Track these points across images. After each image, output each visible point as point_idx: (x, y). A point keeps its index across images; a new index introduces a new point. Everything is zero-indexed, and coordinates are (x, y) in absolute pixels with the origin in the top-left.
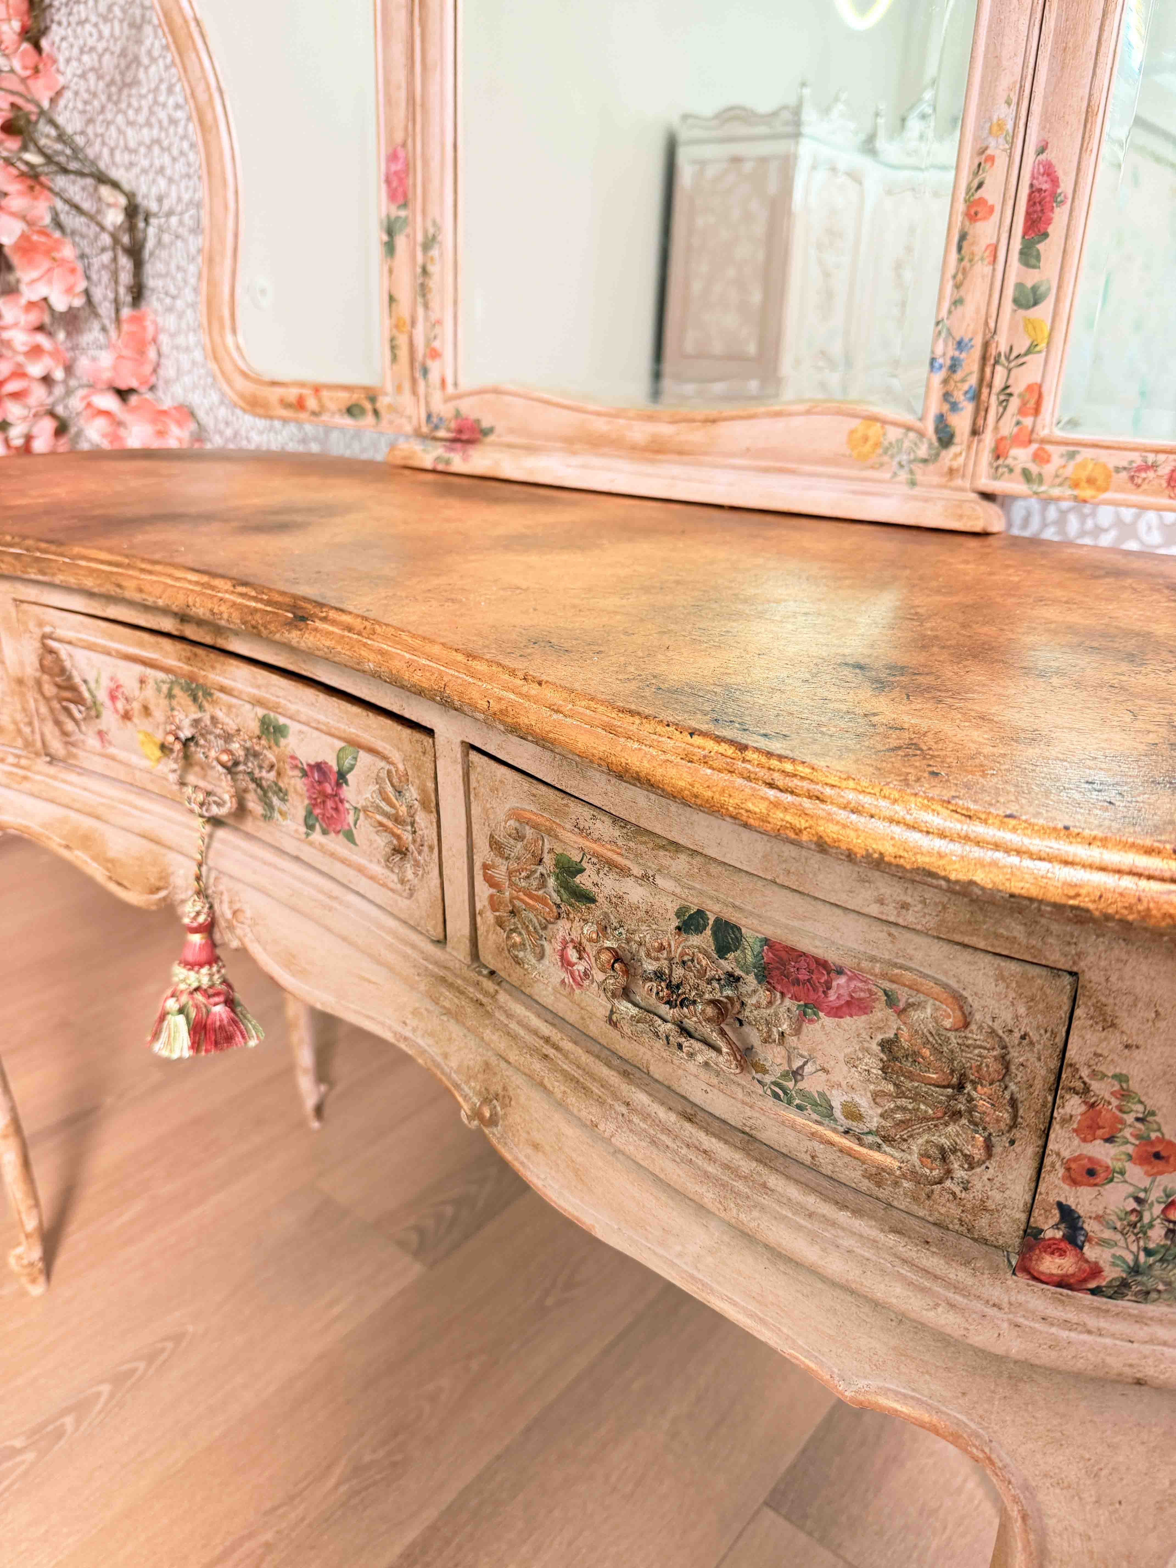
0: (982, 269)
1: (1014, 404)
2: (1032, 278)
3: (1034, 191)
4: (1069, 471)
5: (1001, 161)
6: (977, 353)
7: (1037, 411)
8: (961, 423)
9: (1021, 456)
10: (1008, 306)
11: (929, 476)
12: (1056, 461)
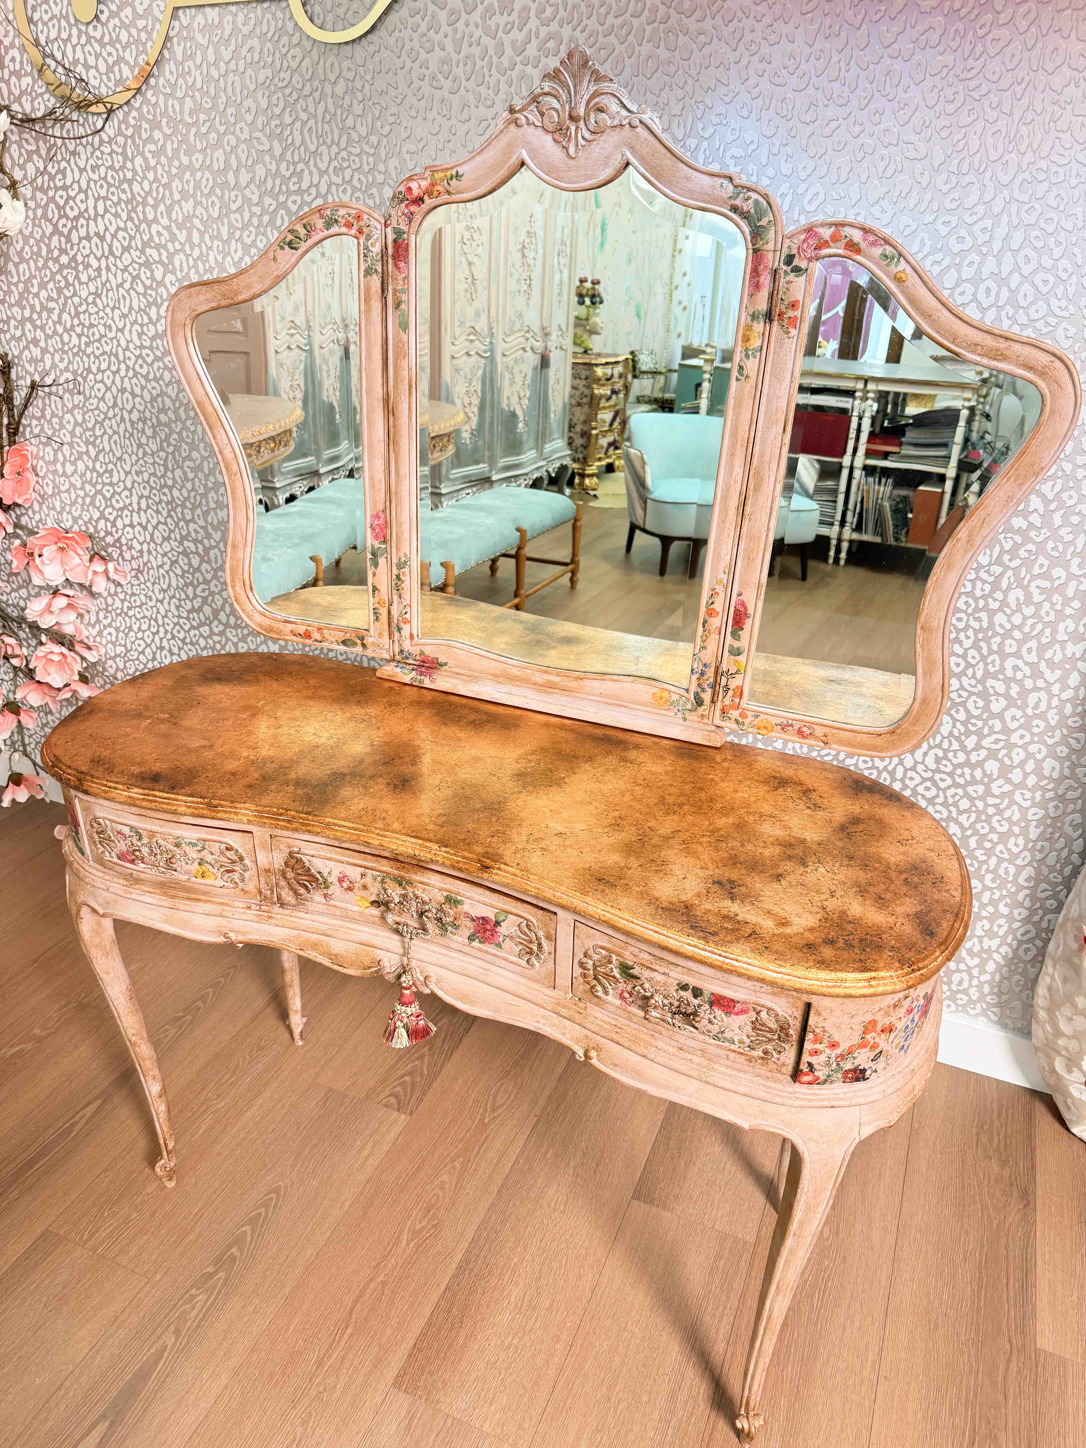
0: (714, 636)
1: (730, 693)
2: (736, 644)
3: (736, 610)
4: (756, 722)
5: (722, 595)
6: (713, 669)
7: (741, 697)
8: (707, 697)
9: (734, 714)
10: (726, 653)
11: (693, 717)
12: (750, 718)
